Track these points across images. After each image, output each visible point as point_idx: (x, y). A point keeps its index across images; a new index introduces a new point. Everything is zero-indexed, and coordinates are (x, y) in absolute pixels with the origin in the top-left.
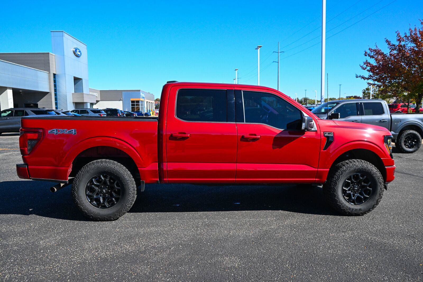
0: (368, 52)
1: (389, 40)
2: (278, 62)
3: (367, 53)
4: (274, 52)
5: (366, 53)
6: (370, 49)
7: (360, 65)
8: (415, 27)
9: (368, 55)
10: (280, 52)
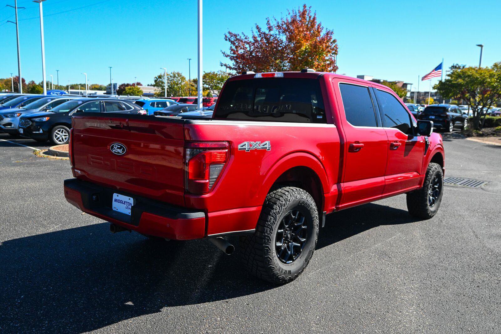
0: (228, 35)
1: (260, 26)
2: (16, 23)
3: (228, 37)
4: (7, 5)
5: (226, 36)
6: (229, 33)
7: (221, 51)
8: (287, 18)
9: (228, 40)
10: (18, 8)
